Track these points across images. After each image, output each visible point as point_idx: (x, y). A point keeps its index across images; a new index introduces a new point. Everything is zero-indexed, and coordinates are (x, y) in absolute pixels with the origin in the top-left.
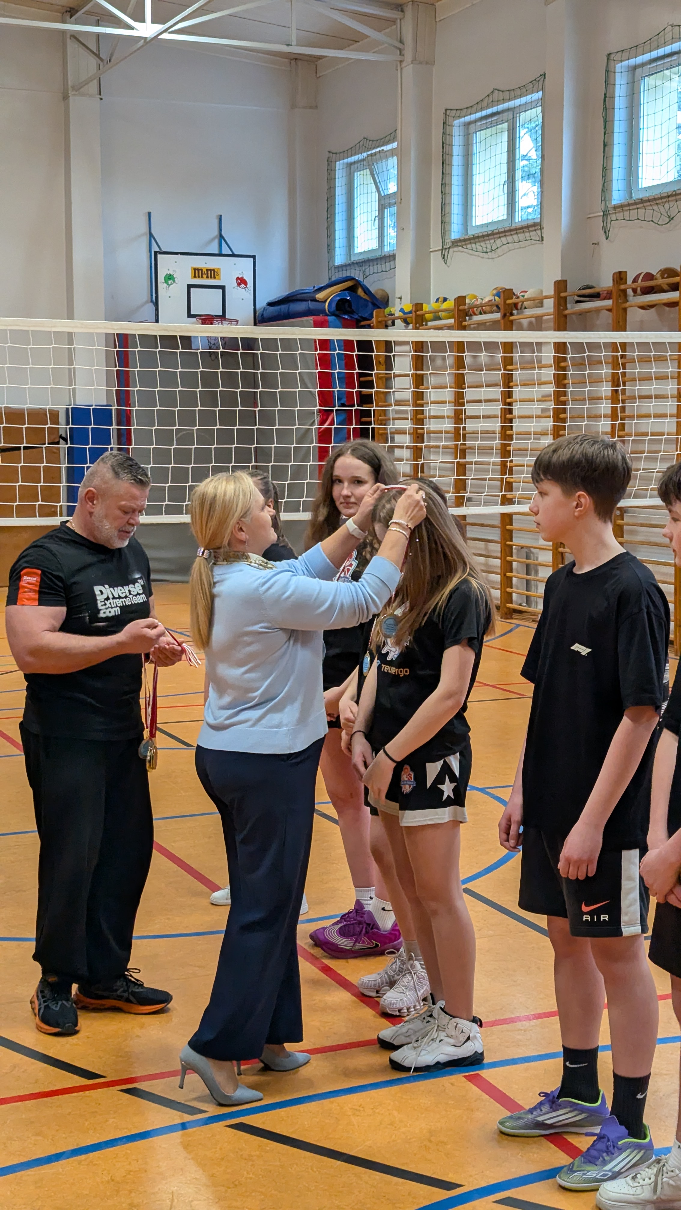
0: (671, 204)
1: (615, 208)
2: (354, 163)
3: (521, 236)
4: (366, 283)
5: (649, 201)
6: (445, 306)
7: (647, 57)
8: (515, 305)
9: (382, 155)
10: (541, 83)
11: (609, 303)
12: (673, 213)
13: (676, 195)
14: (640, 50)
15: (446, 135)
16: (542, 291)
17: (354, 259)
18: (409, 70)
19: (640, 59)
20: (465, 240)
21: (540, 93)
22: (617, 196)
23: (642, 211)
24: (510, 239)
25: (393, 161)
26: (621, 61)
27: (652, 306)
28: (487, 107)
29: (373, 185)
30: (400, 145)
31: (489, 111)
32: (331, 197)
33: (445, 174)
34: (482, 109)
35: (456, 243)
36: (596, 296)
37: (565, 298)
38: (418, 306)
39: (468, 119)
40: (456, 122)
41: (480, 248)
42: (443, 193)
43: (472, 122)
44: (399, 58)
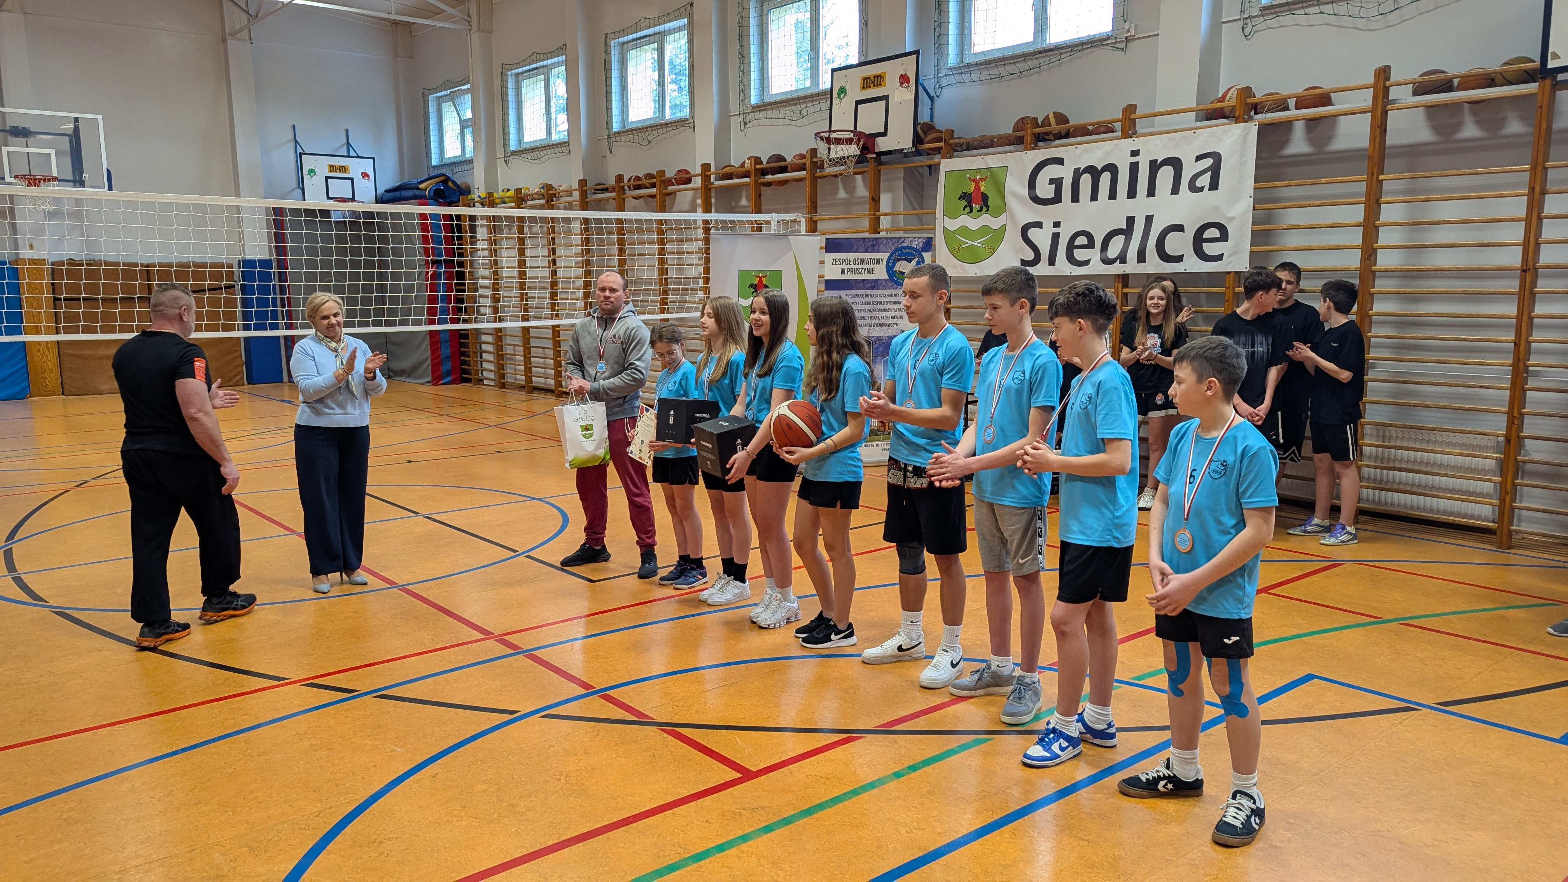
0: (650, 132)
1: (615, 133)
2: (442, 97)
3: (557, 150)
4: (454, 178)
5: (635, 130)
6: (508, 194)
7: (630, 37)
8: (555, 194)
9: (460, 92)
10: (563, 50)
11: (614, 194)
12: (651, 138)
13: (652, 127)
14: (625, 33)
15: (503, 81)
16: (571, 186)
17: (445, 162)
18: (475, 36)
19: (626, 39)
20: (519, 151)
21: (564, 56)
22: (616, 126)
23: (631, 136)
24: (549, 151)
25: (468, 97)
26: (614, 39)
27: (641, 197)
28: (530, 64)
29: (455, 113)
30: (472, 86)
31: (531, 67)
32: (426, 120)
33: (504, 107)
34: (526, 65)
35: (514, 153)
36: (606, 190)
37: (586, 191)
38: (490, 194)
39: (517, 71)
40: (509, 73)
41: (530, 157)
42: (503, 120)
43: (520, 73)
44: (469, 28)
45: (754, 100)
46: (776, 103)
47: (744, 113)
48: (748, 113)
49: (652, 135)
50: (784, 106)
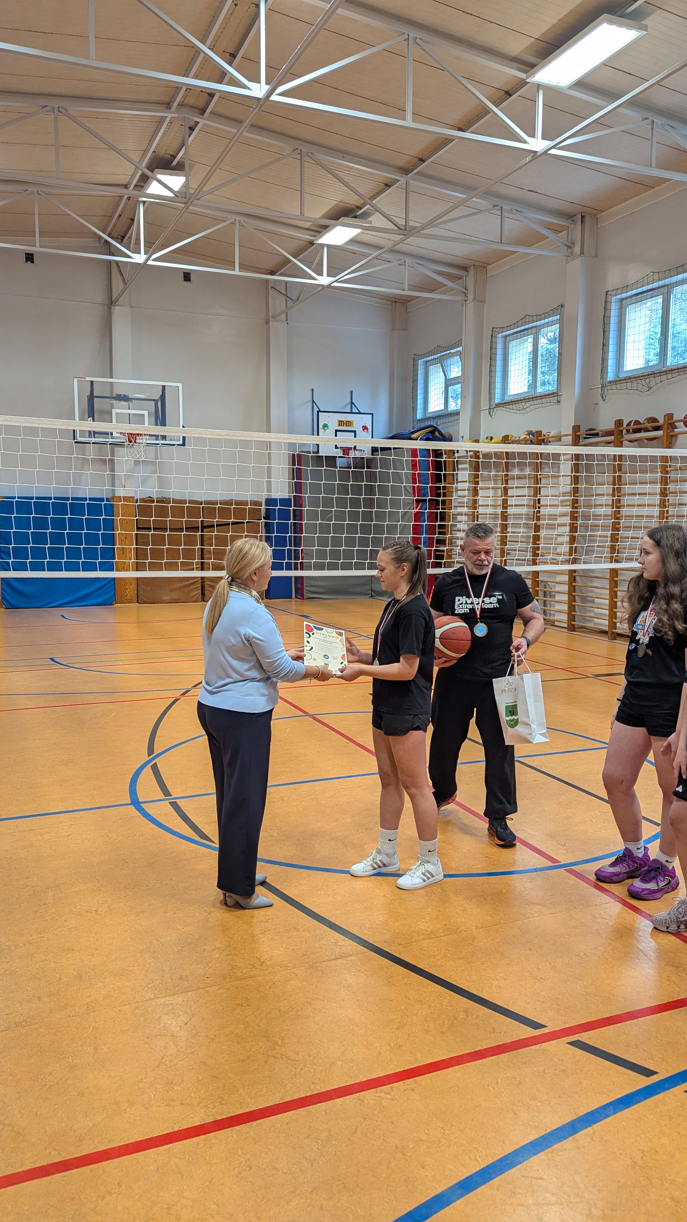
0: (651, 379)
1: (610, 382)
2: (429, 361)
3: (542, 401)
4: (440, 427)
5: (635, 378)
6: (494, 441)
7: (635, 292)
8: (543, 440)
9: (450, 355)
10: (559, 310)
11: (612, 438)
12: (653, 383)
13: (654, 374)
14: (630, 288)
15: (493, 343)
16: (560, 432)
17: (430, 415)
18: (471, 306)
19: (629, 294)
20: (505, 403)
21: (558, 316)
22: (611, 376)
23: (629, 384)
24: (536, 402)
25: (458, 359)
26: (616, 295)
27: (636, 440)
28: (521, 326)
29: (442, 373)
30: (464, 349)
31: (523, 328)
32: (415, 381)
33: (492, 365)
34: (517, 327)
35: (498, 405)
36: (597, 435)
37: (579, 436)
39: (507, 333)
40: (500, 335)
41: (515, 408)
42: (490, 377)
43: (509, 335)
44: (465, 298)
49: (652, 381)
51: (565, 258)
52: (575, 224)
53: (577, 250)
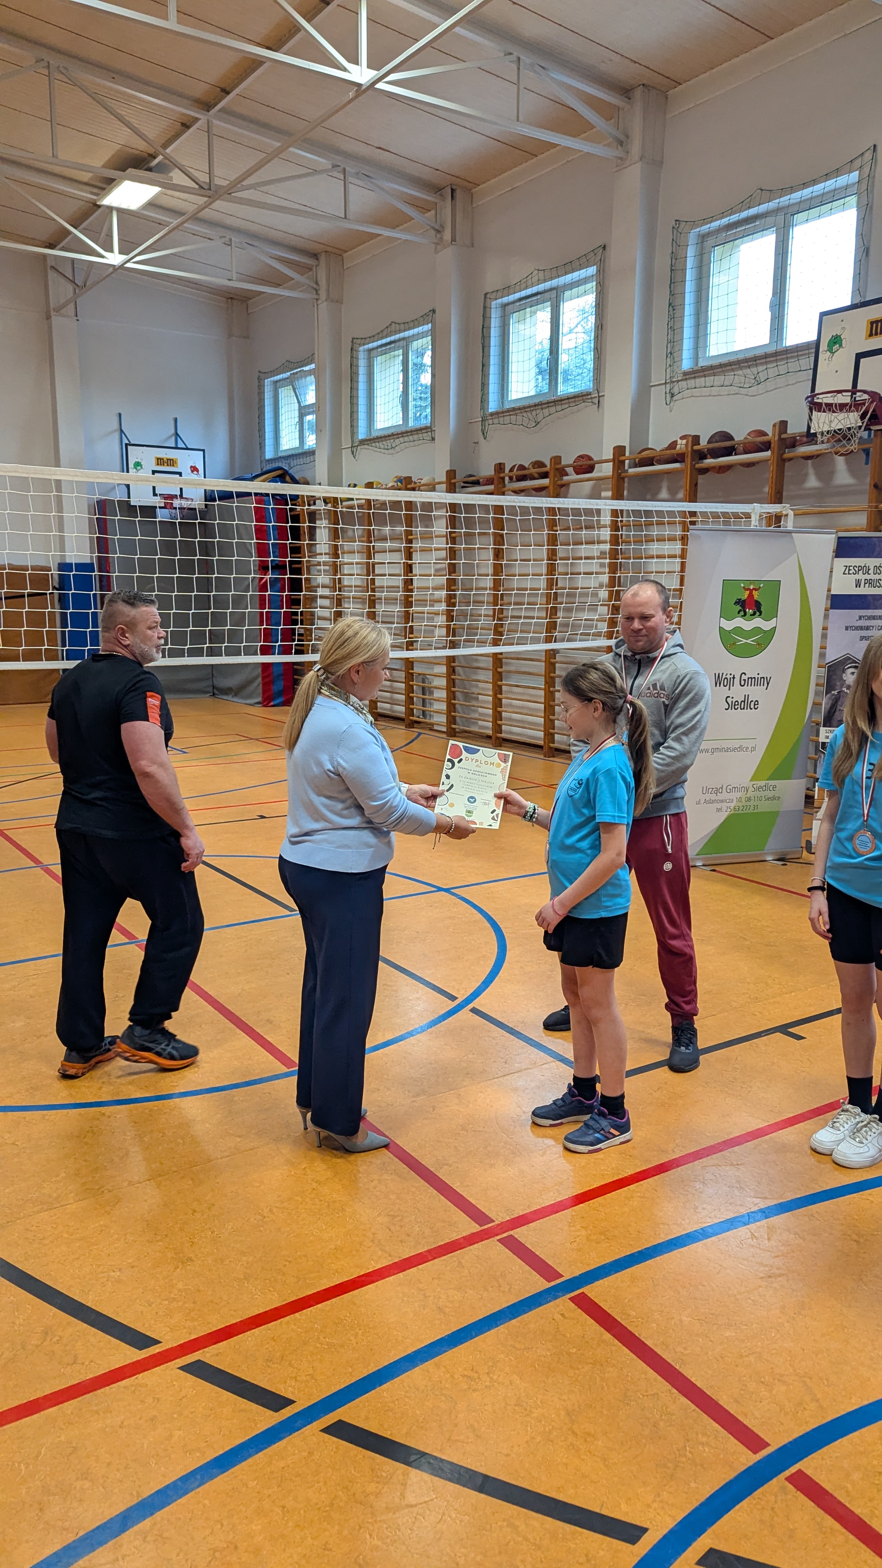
0: (538, 412)
1: (492, 414)
2: (280, 380)
3: (416, 437)
4: (290, 471)
5: (519, 409)
7: (517, 295)
8: (414, 489)
9: (303, 374)
10: (430, 316)
11: (492, 487)
12: (539, 418)
13: (542, 404)
14: (511, 291)
15: (353, 358)
16: (434, 479)
17: (280, 455)
18: (324, 306)
19: (511, 298)
20: (370, 440)
21: (430, 325)
22: (493, 406)
23: (513, 417)
24: (406, 439)
25: (311, 379)
26: (496, 299)
28: (386, 337)
29: (295, 398)
30: (317, 366)
31: (388, 340)
32: (261, 407)
33: (354, 389)
34: (382, 338)
35: (363, 442)
36: (477, 483)
37: (454, 484)
39: (371, 346)
40: (361, 348)
41: (382, 446)
42: (352, 404)
43: (373, 349)
44: (316, 297)
45: (686, 364)
46: (721, 366)
47: (672, 382)
48: (678, 381)
49: (540, 414)
50: (733, 370)
51: (433, 245)
52: (443, 200)
53: (447, 235)
